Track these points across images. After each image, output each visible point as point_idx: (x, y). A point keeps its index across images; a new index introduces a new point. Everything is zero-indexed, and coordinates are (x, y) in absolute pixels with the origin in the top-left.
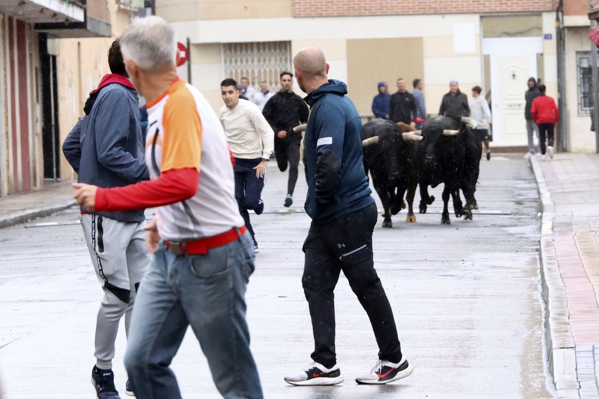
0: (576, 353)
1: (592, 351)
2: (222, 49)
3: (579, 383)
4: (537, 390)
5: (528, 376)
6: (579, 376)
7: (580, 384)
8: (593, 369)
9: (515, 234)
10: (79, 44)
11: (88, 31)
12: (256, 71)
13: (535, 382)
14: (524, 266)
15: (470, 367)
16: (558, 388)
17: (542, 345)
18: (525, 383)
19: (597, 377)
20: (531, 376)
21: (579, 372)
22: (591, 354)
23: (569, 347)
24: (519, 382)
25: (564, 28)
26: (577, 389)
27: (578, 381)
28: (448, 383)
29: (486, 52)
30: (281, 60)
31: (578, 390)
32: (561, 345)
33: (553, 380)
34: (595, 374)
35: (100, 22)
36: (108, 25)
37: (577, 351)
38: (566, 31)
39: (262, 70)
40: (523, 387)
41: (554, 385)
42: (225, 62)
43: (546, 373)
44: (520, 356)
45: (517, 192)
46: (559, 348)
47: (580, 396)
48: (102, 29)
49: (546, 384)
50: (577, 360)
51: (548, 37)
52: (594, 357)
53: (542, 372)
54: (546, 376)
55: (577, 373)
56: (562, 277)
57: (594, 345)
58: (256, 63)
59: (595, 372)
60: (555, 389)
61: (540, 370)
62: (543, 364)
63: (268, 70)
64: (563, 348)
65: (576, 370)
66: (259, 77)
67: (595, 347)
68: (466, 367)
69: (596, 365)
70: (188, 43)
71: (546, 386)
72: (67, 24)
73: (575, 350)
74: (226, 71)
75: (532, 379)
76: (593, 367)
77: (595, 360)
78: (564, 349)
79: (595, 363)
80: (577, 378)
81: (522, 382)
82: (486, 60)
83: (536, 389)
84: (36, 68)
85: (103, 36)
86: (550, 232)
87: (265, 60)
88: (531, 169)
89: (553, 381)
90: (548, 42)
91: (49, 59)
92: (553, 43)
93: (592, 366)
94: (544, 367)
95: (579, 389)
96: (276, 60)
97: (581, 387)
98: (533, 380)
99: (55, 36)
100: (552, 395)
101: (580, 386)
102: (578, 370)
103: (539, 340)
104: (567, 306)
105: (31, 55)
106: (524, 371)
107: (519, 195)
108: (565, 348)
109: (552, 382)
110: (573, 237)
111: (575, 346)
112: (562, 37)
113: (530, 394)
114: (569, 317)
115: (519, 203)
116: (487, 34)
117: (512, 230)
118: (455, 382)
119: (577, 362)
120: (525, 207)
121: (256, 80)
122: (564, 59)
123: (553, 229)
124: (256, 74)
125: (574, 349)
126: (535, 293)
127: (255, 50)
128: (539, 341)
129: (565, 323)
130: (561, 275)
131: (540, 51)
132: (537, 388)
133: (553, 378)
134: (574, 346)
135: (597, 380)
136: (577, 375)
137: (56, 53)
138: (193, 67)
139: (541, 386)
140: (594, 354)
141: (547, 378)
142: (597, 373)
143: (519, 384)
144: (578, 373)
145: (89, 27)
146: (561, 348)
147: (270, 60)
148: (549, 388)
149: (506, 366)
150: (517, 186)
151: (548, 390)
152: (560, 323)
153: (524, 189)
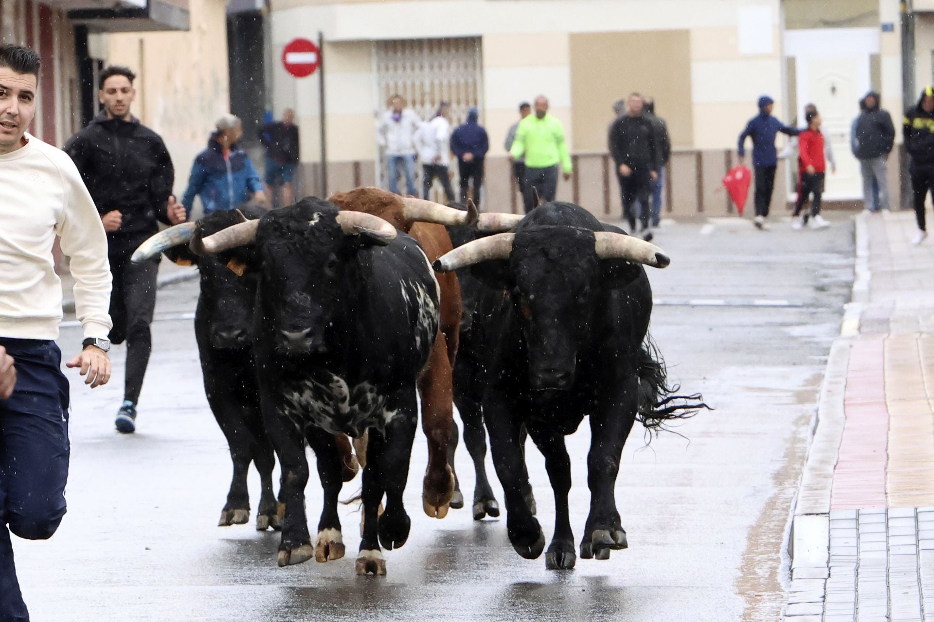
0: (830, 523)
1: (856, 519)
2: (374, 50)
3: (830, 568)
4: (762, 580)
5: (754, 558)
6: (832, 558)
7: (831, 570)
8: (856, 548)
9: (801, 337)
10: (141, 42)
11: (152, 21)
12: (427, 83)
13: (761, 568)
14: (799, 386)
15: (667, 544)
16: (794, 576)
17: (790, 510)
18: (746, 569)
19: (860, 559)
20: (758, 558)
21: (832, 552)
22: (853, 524)
23: (819, 512)
24: (737, 568)
25: (914, 13)
26: (824, 579)
27: (829, 566)
28: (624, 570)
29: (789, 53)
30: (466, 66)
31: (824, 581)
32: (808, 510)
33: (790, 565)
34: (857, 555)
35: (170, 7)
36: (186, 12)
37: (832, 520)
38: (916, 19)
39: (437, 82)
40: (741, 575)
41: (790, 573)
42: (379, 69)
43: (783, 554)
44: (752, 527)
45: (823, 272)
46: (803, 515)
47: (825, 589)
48: (175, 19)
49: (778, 571)
50: (831, 533)
51: (887, 28)
52: (858, 529)
53: (778, 552)
54: (782, 558)
55: (829, 554)
56: (846, 403)
57: (858, 510)
58: (427, 70)
59: (858, 552)
60: (789, 578)
61: (775, 549)
62: (782, 539)
63: (445, 82)
64: (810, 514)
65: (829, 548)
66: (432, 93)
67: (860, 512)
68: (660, 544)
69: (861, 541)
70: (321, 40)
71: (777, 575)
72: (117, 10)
73: (828, 518)
74: (379, 84)
75: (758, 564)
76: (856, 545)
77: (860, 532)
78: (812, 516)
79: (859, 537)
80: (828, 562)
81: (741, 569)
82: (790, 65)
83: (759, 578)
84: (71, 81)
85: (177, 29)
86: (855, 332)
87: (440, 67)
88: (853, 236)
89: (791, 567)
90: (888, 36)
91: (91, 67)
92: (895, 38)
93: (853, 542)
94: (782, 544)
95: (826, 579)
96: (458, 67)
97: (831, 576)
98: (760, 565)
99: (101, 30)
100: (783, 588)
101: (829, 574)
102: (831, 549)
103: (787, 502)
104: (839, 449)
105: (61, 60)
106: (749, 551)
107: (825, 276)
108: (812, 514)
109: (788, 568)
110: (884, 341)
111: (829, 512)
112: (910, 28)
113: (749, 587)
114: (835, 466)
115: (821, 289)
116: (790, 23)
117: (796, 331)
118: (635, 568)
119: (830, 537)
120: (828, 296)
121: (427, 98)
122: (913, 62)
123: (859, 329)
124: (427, 89)
125: (828, 515)
126: (802, 429)
127: (426, 51)
128: (788, 504)
129: (826, 477)
130: (844, 401)
131: (875, 50)
132: (762, 577)
133: (792, 562)
134: (827, 511)
135: (859, 565)
136: (829, 556)
137: (103, 56)
138: (329, 78)
139: (769, 573)
140: (858, 524)
141: (783, 562)
142: (861, 554)
143: (737, 570)
144: (831, 554)
145: (154, 15)
146: (807, 514)
147: (449, 66)
148: (781, 577)
149: (723, 543)
150: (825, 262)
151: (779, 581)
152: (819, 475)
153: (834, 267)
